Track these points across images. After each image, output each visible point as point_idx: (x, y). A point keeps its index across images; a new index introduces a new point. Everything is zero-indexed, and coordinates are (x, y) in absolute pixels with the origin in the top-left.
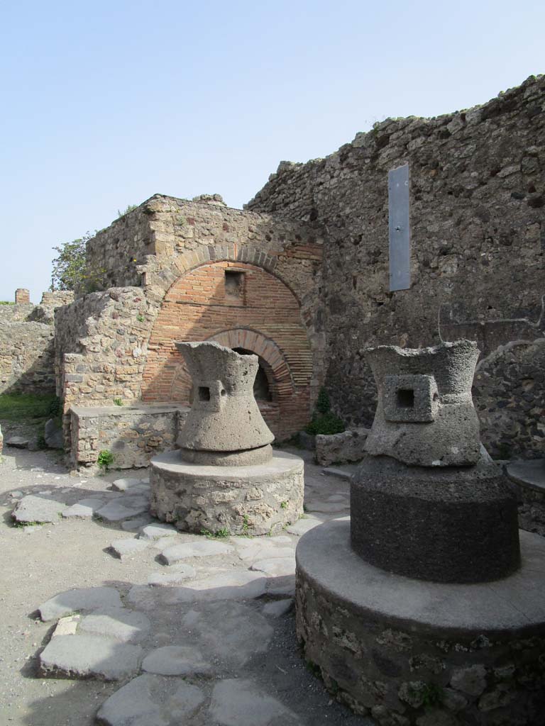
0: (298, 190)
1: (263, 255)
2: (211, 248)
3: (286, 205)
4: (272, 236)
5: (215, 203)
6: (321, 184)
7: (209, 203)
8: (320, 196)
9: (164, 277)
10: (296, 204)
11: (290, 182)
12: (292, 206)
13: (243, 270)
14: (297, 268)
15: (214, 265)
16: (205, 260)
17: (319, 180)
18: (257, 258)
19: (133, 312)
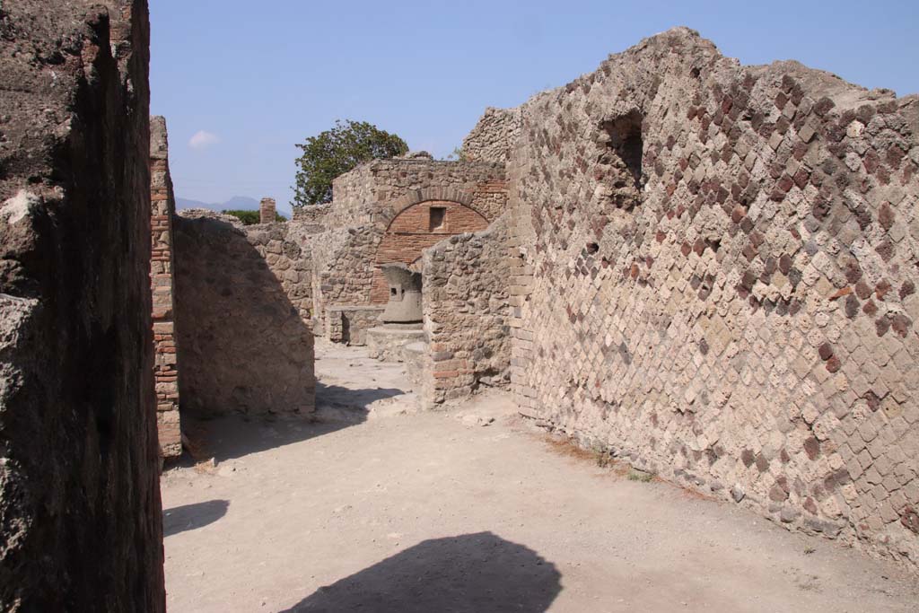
0: (498, 133)
1: (460, 193)
2: (419, 192)
3: (491, 143)
4: (467, 178)
5: (421, 158)
6: (511, 131)
7: (418, 158)
8: (511, 140)
9: (385, 216)
10: (497, 143)
11: (492, 125)
12: (494, 145)
13: (443, 206)
14: (490, 201)
15: (421, 205)
16: (414, 201)
17: (510, 128)
18: (455, 196)
19: (364, 242)
